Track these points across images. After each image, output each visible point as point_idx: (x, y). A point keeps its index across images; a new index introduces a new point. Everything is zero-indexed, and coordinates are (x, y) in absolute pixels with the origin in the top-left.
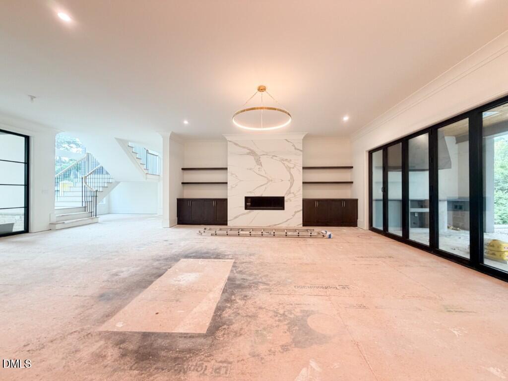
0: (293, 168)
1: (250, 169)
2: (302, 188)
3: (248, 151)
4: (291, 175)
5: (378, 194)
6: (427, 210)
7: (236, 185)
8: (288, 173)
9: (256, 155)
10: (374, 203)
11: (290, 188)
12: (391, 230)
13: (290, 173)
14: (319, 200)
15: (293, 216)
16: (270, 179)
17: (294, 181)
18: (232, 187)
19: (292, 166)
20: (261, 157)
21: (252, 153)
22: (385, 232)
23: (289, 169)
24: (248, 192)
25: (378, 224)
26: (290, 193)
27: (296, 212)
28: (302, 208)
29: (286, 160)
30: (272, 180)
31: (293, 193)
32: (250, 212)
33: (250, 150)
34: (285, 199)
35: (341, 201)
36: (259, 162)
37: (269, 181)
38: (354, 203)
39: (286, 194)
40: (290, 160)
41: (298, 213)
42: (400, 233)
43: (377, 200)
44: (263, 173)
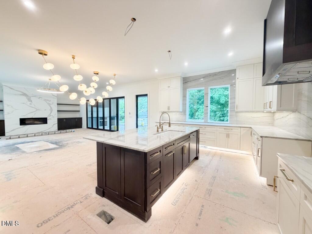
0: (52, 104)
1: (24, 103)
2: (57, 113)
3: (21, 93)
4: (51, 108)
5: (89, 115)
6: (102, 120)
7: (12, 112)
8: (49, 106)
9: (28, 96)
10: (88, 119)
11: (51, 113)
12: (94, 127)
13: (50, 106)
14: (66, 119)
15: (53, 126)
16: (38, 109)
17: (52, 110)
18: (8, 113)
19: (51, 103)
20: (31, 97)
21: (24, 94)
22: (92, 128)
23: (49, 104)
24: (22, 116)
25: (90, 126)
26: (51, 116)
27: (54, 124)
28: (57, 122)
29: (48, 100)
30: (39, 110)
31: (52, 116)
32: (24, 126)
33: (23, 93)
34: (48, 119)
35: (75, 118)
36: (30, 100)
37: (37, 110)
38: (80, 119)
39: (48, 116)
40: (50, 100)
41: (55, 125)
42: (96, 127)
43: (89, 118)
44: (33, 106)
